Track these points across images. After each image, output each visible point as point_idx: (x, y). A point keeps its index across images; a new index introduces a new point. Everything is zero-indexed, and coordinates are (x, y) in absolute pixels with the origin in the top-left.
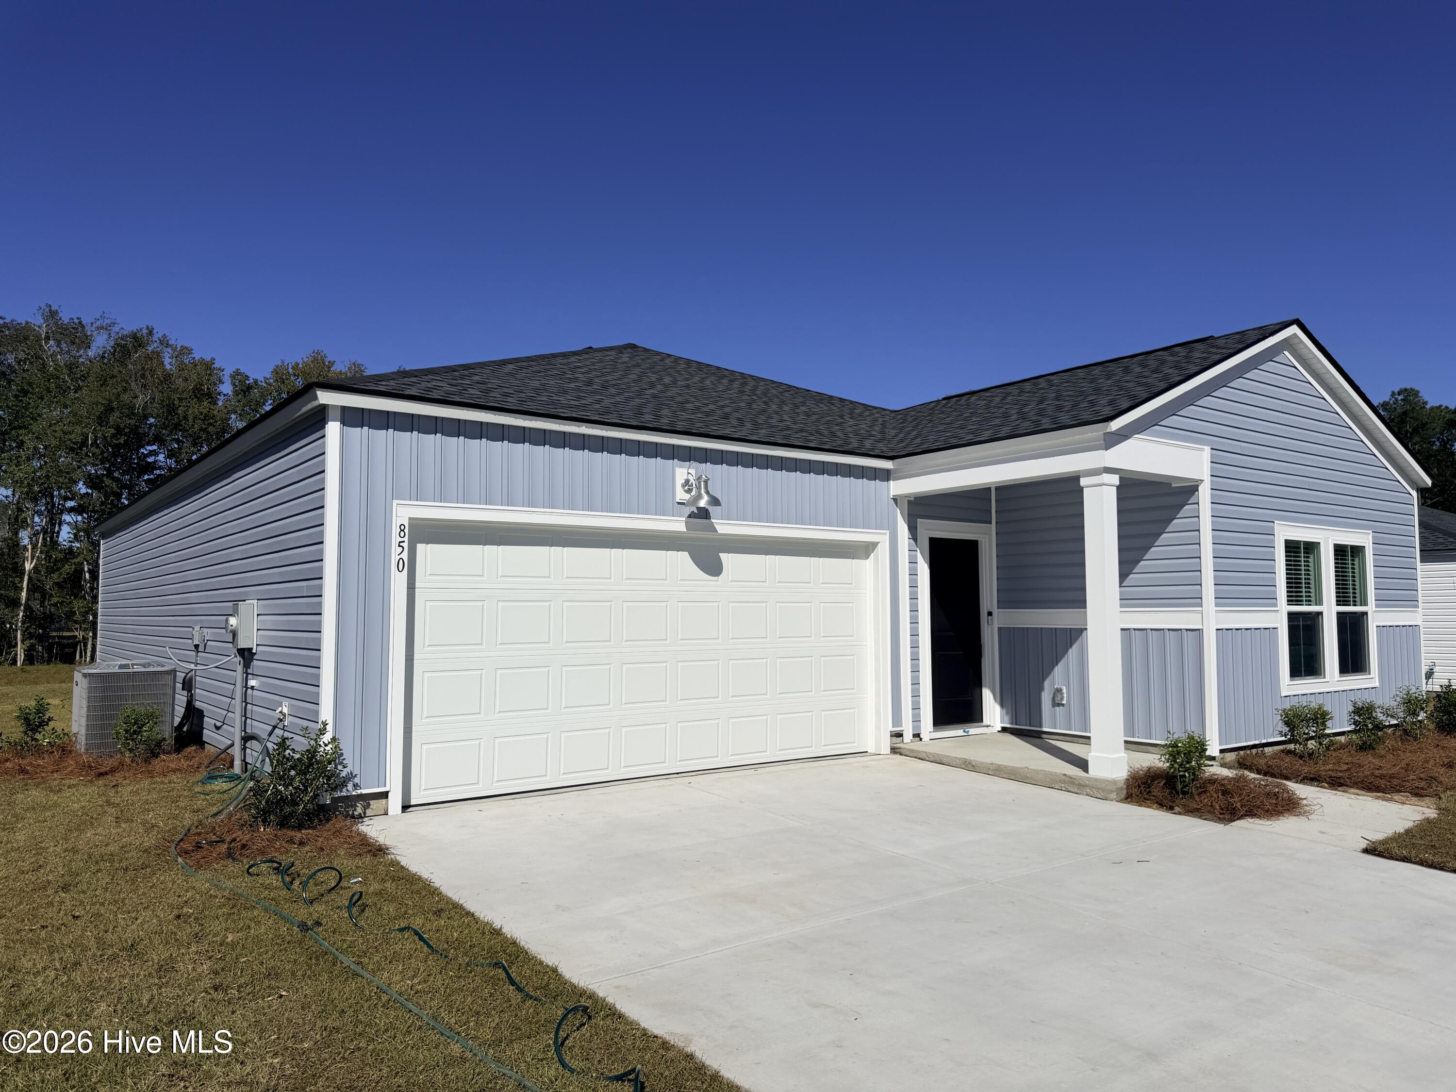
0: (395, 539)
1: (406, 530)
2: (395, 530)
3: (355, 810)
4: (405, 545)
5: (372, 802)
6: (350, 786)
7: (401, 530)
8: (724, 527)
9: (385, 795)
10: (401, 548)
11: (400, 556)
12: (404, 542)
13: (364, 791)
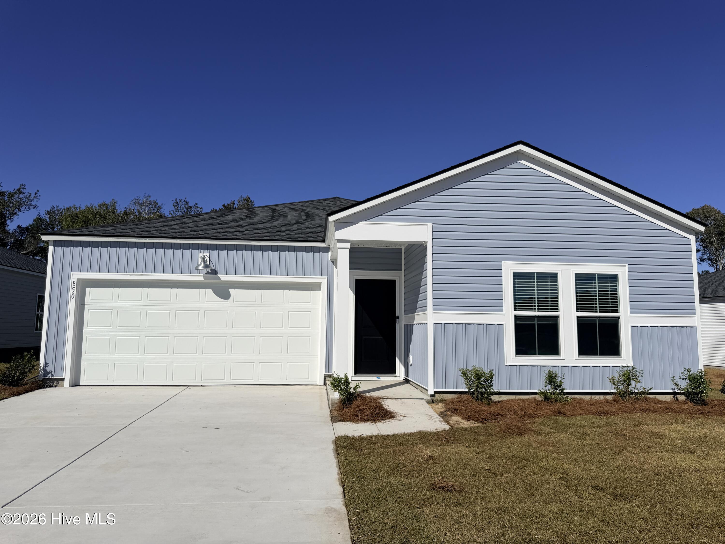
0: (71, 286)
1: (76, 283)
2: (71, 283)
3: (53, 384)
4: (75, 289)
5: (60, 382)
6: (50, 375)
7: (74, 283)
8: (224, 278)
9: (63, 380)
10: (73, 290)
11: (73, 293)
12: (74, 287)
13: (55, 377)
